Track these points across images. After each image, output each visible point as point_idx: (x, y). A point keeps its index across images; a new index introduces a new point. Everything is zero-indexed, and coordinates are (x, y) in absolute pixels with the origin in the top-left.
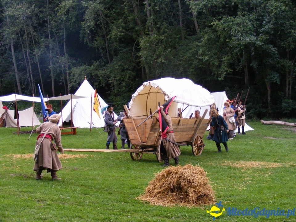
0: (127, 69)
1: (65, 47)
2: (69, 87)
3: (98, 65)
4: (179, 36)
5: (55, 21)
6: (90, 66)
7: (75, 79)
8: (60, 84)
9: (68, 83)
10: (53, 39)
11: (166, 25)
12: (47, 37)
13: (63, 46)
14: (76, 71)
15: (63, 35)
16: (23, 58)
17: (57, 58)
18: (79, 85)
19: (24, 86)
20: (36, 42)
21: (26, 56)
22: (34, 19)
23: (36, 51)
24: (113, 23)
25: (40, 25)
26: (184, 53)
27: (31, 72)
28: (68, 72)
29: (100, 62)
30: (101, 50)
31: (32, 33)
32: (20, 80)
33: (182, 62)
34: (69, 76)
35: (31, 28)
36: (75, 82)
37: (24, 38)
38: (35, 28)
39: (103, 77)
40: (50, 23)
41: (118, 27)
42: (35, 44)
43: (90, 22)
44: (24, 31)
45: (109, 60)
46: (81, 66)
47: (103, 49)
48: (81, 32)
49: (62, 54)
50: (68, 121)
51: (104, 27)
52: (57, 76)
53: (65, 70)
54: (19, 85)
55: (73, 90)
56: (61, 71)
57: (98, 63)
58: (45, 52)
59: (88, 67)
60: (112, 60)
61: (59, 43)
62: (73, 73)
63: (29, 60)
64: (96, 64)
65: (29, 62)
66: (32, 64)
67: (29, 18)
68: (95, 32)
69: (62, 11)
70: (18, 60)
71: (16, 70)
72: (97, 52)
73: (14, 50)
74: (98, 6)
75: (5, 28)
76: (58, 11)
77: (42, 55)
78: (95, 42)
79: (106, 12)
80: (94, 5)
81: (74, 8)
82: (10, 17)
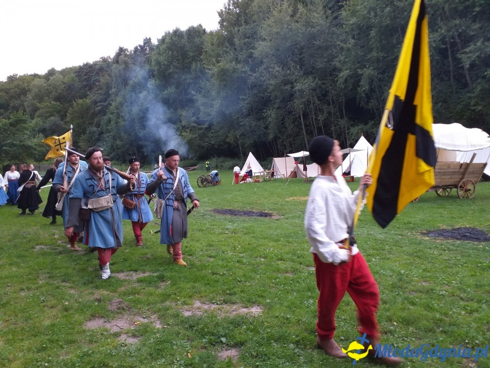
1: (344, 111)
2: (348, 144)
3: (374, 124)
4: (450, 90)
5: (335, 90)
6: (366, 125)
7: (353, 137)
9: (348, 141)
10: (334, 105)
11: (436, 82)
12: (329, 104)
13: (342, 111)
14: (354, 130)
15: (342, 102)
16: (310, 124)
17: (338, 121)
18: (357, 141)
20: (320, 109)
21: (313, 122)
22: (318, 91)
23: (320, 116)
25: (323, 95)
26: (455, 106)
28: (347, 131)
30: (375, 111)
31: (316, 102)
32: (308, 141)
33: (453, 114)
34: (348, 135)
35: (316, 98)
36: (353, 140)
37: (310, 107)
38: (318, 98)
40: (331, 93)
42: (320, 111)
43: (365, 87)
44: (310, 102)
46: (358, 126)
47: (377, 110)
48: (358, 97)
49: (342, 117)
50: (347, 172)
51: (378, 90)
52: (337, 136)
53: (344, 131)
55: (352, 146)
56: (341, 131)
57: (373, 122)
58: (327, 117)
59: (364, 126)
61: (339, 109)
62: (351, 132)
65: (315, 127)
66: (317, 129)
67: (314, 90)
68: (369, 95)
69: (341, 81)
70: (306, 126)
71: (305, 134)
72: (372, 112)
73: (303, 118)
74: (372, 72)
75: (295, 101)
76: (337, 81)
77: (325, 120)
78: (370, 104)
79: (380, 76)
80: (368, 72)
81: (350, 77)
82: (299, 91)
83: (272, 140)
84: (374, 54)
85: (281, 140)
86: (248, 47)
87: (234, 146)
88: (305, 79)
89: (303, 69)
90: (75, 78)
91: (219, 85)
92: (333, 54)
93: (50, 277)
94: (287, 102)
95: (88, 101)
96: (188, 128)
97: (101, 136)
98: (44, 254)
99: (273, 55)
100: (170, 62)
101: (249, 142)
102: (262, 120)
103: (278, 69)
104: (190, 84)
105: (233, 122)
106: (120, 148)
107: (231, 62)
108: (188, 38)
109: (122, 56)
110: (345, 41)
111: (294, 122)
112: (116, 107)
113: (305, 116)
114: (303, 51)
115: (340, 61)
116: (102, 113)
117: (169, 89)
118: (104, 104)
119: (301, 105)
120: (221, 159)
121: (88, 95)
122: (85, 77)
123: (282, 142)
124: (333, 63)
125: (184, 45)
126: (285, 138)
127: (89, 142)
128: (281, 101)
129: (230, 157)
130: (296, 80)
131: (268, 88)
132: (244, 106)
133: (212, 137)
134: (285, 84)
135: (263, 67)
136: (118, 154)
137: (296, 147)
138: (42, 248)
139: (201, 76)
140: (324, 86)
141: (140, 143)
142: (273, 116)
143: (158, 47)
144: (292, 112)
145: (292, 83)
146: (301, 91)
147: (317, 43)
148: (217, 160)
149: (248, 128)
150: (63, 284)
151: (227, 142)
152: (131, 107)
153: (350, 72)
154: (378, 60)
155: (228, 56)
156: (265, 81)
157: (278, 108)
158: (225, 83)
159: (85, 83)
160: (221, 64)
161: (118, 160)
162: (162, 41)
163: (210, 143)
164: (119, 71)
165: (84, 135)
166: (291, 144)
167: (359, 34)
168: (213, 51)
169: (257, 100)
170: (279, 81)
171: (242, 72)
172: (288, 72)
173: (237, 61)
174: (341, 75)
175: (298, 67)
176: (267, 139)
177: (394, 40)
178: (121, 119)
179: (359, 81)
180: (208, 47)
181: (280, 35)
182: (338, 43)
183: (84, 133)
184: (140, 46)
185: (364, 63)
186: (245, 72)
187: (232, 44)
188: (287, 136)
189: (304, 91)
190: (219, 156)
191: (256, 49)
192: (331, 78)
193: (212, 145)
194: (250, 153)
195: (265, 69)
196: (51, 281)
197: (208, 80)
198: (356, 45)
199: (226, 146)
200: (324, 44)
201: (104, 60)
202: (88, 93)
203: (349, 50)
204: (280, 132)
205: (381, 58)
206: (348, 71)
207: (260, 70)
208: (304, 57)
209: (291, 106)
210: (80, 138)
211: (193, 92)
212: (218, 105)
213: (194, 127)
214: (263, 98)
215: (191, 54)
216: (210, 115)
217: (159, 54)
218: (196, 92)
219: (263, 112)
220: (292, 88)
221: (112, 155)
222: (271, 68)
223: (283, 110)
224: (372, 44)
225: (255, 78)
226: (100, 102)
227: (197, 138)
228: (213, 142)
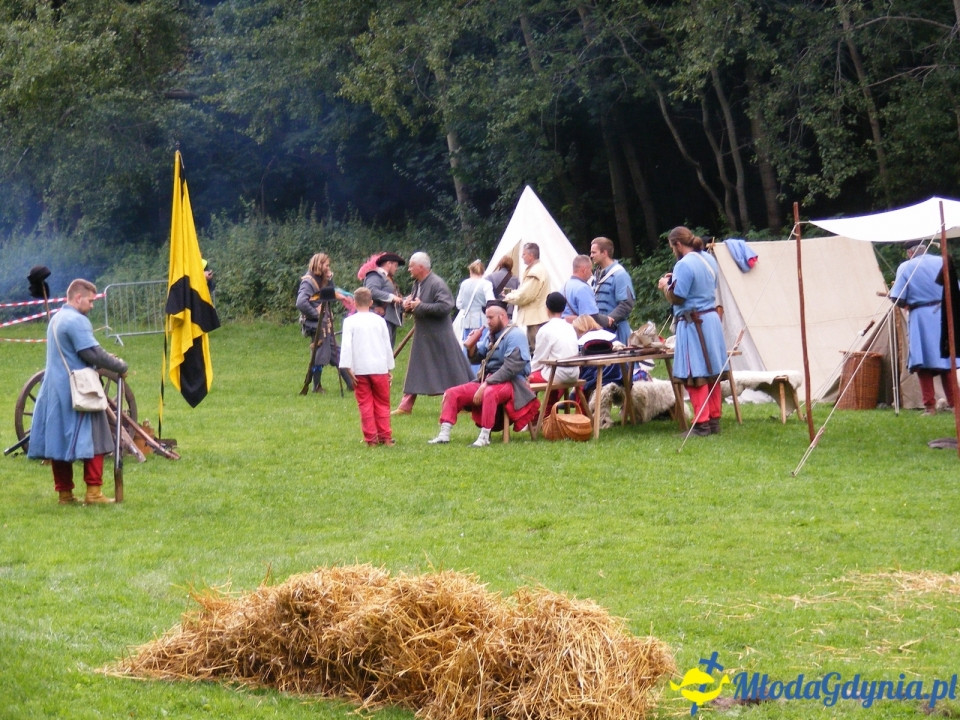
83: (708, 90)
85: (774, 98)
87: (404, 130)
120: (290, 235)
123: (787, 110)
126: (808, 79)
129: (367, 222)
133: (228, 59)
137: (899, 149)
148: (262, 237)
151: (344, 101)
163: (206, 107)
166: (862, 131)
176: (666, 86)
188: (827, 64)
193: (225, 117)
194: (528, 191)
199: (339, 127)
204: (770, 30)
227: (107, 63)
228: (231, 96)
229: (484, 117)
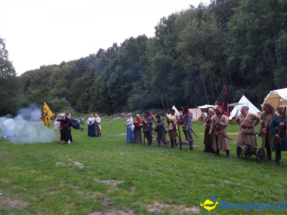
0: (267, 89)
1: (231, 81)
2: (234, 100)
5: (225, 68)
6: (245, 89)
7: (237, 96)
8: (229, 99)
9: (234, 98)
10: (225, 77)
12: (221, 77)
14: (238, 92)
15: (229, 75)
16: (210, 88)
17: (227, 86)
18: (240, 99)
19: (211, 102)
20: (216, 80)
21: (211, 87)
22: (214, 69)
23: (216, 84)
24: (257, 65)
25: (217, 71)
27: (214, 95)
28: (233, 93)
29: (251, 86)
31: (214, 75)
32: (209, 99)
34: (234, 95)
35: (213, 73)
36: (237, 98)
37: (210, 78)
38: (215, 73)
39: (253, 94)
40: (222, 70)
41: (260, 67)
42: (216, 81)
43: (244, 66)
44: (210, 75)
45: (255, 85)
46: (240, 89)
47: (252, 79)
48: (239, 72)
49: (229, 84)
51: (252, 68)
53: (231, 92)
54: (208, 101)
55: (237, 101)
56: (229, 93)
58: (220, 84)
59: (244, 89)
60: (257, 85)
61: (228, 79)
62: (236, 93)
63: (213, 90)
64: (249, 87)
67: (212, 68)
68: (247, 71)
69: (228, 63)
70: (207, 89)
71: (207, 95)
72: (248, 81)
73: (205, 85)
74: (248, 57)
75: (201, 75)
76: (226, 63)
77: (219, 86)
78: (247, 76)
79: (253, 59)
80: (245, 57)
81: (234, 60)
82: (203, 69)
83: (186, 98)
84: (249, 46)
85: (192, 98)
86: (172, 45)
87: (164, 102)
88: (206, 63)
89: (205, 57)
90: (76, 66)
91: (156, 67)
92: (223, 47)
93: (66, 183)
94: (195, 76)
95: (82, 78)
96: (137, 92)
97: (90, 97)
98: (61, 167)
99: (187, 50)
100: (127, 56)
101: (172, 99)
102: (180, 87)
103: (190, 57)
104: (138, 68)
105: (163, 88)
106: (100, 104)
107: (162, 55)
108: (138, 42)
109: (101, 54)
110: (230, 40)
111: (200, 88)
112: (97, 81)
113: (207, 84)
114: (204, 46)
115: (228, 51)
116: (90, 85)
117: (127, 71)
118: (91, 80)
119: (204, 77)
120: (156, 110)
121: (82, 75)
122: (81, 65)
123: (193, 99)
124: (223, 53)
125: (135, 46)
126: (194, 97)
127: (83, 101)
128: (192, 76)
129: (161, 109)
130: (201, 63)
131: (184, 68)
132: (169, 79)
133: (151, 97)
134: (194, 66)
135: (181, 57)
136: (98, 108)
137: (201, 102)
138: (60, 164)
139: (145, 63)
140: (218, 66)
141: (110, 101)
142: (187, 84)
143: (121, 48)
144: (199, 81)
145: (198, 65)
146: (204, 69)
147: (213, 41)
148: (154, 110)
149: (172, 92)
150: (74, 187)
151: (160, 100)
152: (106, 81)
153: (234, 57)
154: (252, 50)
155: (160, 51)
156: (182, 64)
157: (190, 80)
158: (158, 66)
159: (80, 69)
160: (156, 56)
161: (98, 111)
162: (123, 44)
164: (100, 61)
165: (80, 97)
166: (198, 101)
167: (239, 35)
168: (152, 49)
169: (178, 75)
170: (191, 64)
171: (168, 60)
172: (196, 58)
173: (166, 54)
174: (229, 59)
175: (202, 56)
176: (183, 98)
177: (262, 38)
178: (100, 88)
179: (240, 63)
180: (149, 47)
181: (191, 38)
182: (227, 41)
183: (80, 96)
184: (111, 48)
185: (243, 52)
186: (170, 60)
187: (163, 44)
188: (196, 96)
189: (206, 69)
190: (155, 108)
191: (177, 46)
192: (222, 61)
193: (151, 102)
194: (174, 106)
195: (182, 58)
196: (67, 185)
197: (148, 65)
198: (237, 41)
199: (159, 102)
200: (218, 42)
201: (91, 56)
202: (83, 74)
203: (233, 45)
204: (191, 94)
205: (254, 49)
206: (233, 57)
207: (179, 58)
208: (205, 50)
209: (198, 78)
210: (78, 99)
211: (140, 72)
212: (154, 79)
213: (141, 92)
214: (181, 74)
215: (139, 51)
216: (149, 85)
217: (122, 52)
218: (142, 72)
219: (181, 82)
220: (199, 68)
221: (95, 109)
222: (186, 57)
223: (193, 81)
224: (248, 40)
225: (177, 63)
226: (89, 79)
227: (142, 98)
228: (151, 100)
229: (170, 101)
